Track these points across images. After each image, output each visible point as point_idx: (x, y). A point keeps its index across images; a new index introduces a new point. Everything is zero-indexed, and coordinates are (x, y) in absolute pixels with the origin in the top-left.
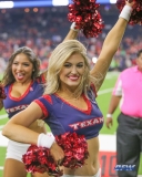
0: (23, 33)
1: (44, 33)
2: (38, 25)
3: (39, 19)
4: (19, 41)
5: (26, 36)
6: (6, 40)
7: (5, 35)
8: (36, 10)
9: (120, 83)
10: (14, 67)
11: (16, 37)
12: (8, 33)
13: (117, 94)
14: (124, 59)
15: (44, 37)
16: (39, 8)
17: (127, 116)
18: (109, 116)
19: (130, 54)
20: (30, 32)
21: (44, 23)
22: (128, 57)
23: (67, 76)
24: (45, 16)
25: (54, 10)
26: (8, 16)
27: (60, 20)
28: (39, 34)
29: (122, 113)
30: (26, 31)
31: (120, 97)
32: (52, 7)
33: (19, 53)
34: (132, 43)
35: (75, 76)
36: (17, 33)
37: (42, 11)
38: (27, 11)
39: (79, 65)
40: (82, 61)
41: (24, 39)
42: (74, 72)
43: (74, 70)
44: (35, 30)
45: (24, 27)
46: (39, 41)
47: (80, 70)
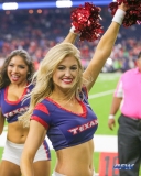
0: (27, 34)
1: (48, 34)
2: (42, 27)
3: (43, 21)
4: (23, 43)
5: (30, 37)
6: (10, 42)
7: (9, 37)
8: (40, 12)
9: (121, 85)
10: (9, 68)
11: (20, 38)
12: (13, 35)
13: (118, 95)
14: (127, 61)
15: (48, 38)
16: (43, 9)
17: (127, 117)
18: (111, 117)
19: (134, 55)
20: (34, 34)
21: (48, 25)
22: (131, 58)
23: (61, 78)
24: (49, 17)
25: (58, 12)
26: (12, 17)
27: (64, 22)
28: (43, 36)
29: (122, 115)
30: (30, 32)
31: (121, 99)
32: (56, 8)
33: (15, 55)
34: (135, 45)
35: (68, 78)
36: (21, 34)
37: (46, 13)
38: (31, 12)
39: (73, 68)
40: (76, 63)
41: (27, 40)
42: (67, 75)
43: (67, 73)
44: (39, 31)
45: (28, 28)
46: (43, 42)
47: (74, 73)
